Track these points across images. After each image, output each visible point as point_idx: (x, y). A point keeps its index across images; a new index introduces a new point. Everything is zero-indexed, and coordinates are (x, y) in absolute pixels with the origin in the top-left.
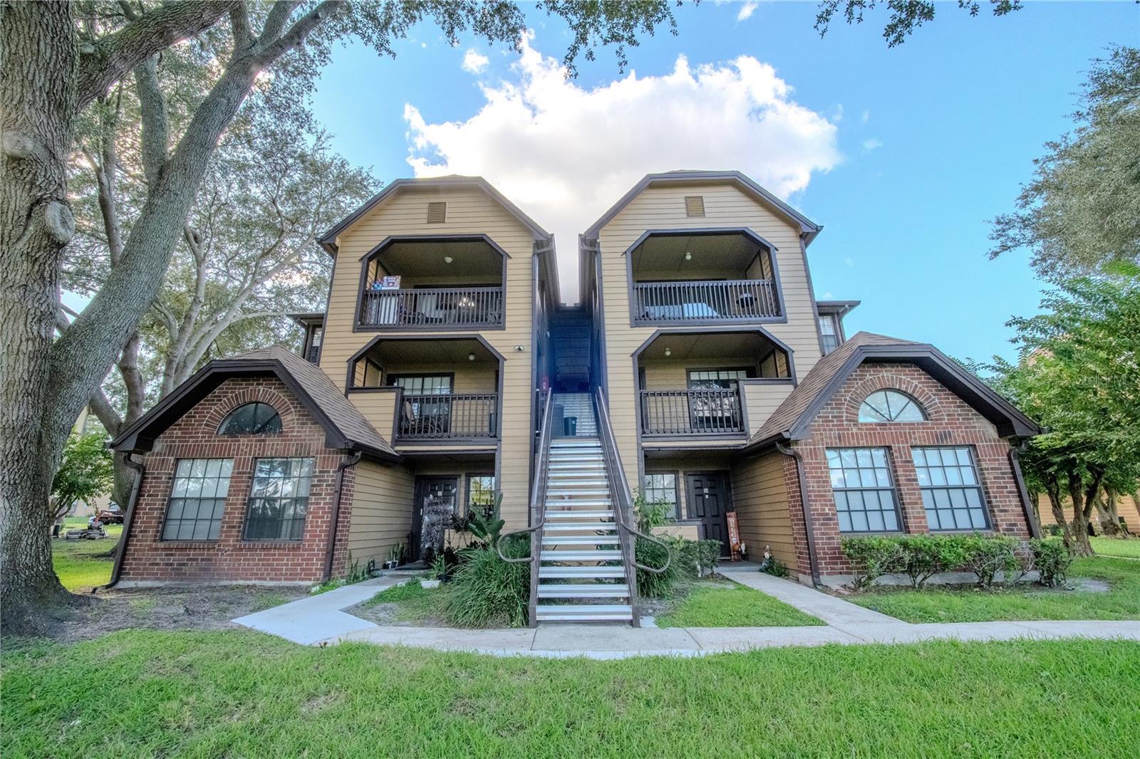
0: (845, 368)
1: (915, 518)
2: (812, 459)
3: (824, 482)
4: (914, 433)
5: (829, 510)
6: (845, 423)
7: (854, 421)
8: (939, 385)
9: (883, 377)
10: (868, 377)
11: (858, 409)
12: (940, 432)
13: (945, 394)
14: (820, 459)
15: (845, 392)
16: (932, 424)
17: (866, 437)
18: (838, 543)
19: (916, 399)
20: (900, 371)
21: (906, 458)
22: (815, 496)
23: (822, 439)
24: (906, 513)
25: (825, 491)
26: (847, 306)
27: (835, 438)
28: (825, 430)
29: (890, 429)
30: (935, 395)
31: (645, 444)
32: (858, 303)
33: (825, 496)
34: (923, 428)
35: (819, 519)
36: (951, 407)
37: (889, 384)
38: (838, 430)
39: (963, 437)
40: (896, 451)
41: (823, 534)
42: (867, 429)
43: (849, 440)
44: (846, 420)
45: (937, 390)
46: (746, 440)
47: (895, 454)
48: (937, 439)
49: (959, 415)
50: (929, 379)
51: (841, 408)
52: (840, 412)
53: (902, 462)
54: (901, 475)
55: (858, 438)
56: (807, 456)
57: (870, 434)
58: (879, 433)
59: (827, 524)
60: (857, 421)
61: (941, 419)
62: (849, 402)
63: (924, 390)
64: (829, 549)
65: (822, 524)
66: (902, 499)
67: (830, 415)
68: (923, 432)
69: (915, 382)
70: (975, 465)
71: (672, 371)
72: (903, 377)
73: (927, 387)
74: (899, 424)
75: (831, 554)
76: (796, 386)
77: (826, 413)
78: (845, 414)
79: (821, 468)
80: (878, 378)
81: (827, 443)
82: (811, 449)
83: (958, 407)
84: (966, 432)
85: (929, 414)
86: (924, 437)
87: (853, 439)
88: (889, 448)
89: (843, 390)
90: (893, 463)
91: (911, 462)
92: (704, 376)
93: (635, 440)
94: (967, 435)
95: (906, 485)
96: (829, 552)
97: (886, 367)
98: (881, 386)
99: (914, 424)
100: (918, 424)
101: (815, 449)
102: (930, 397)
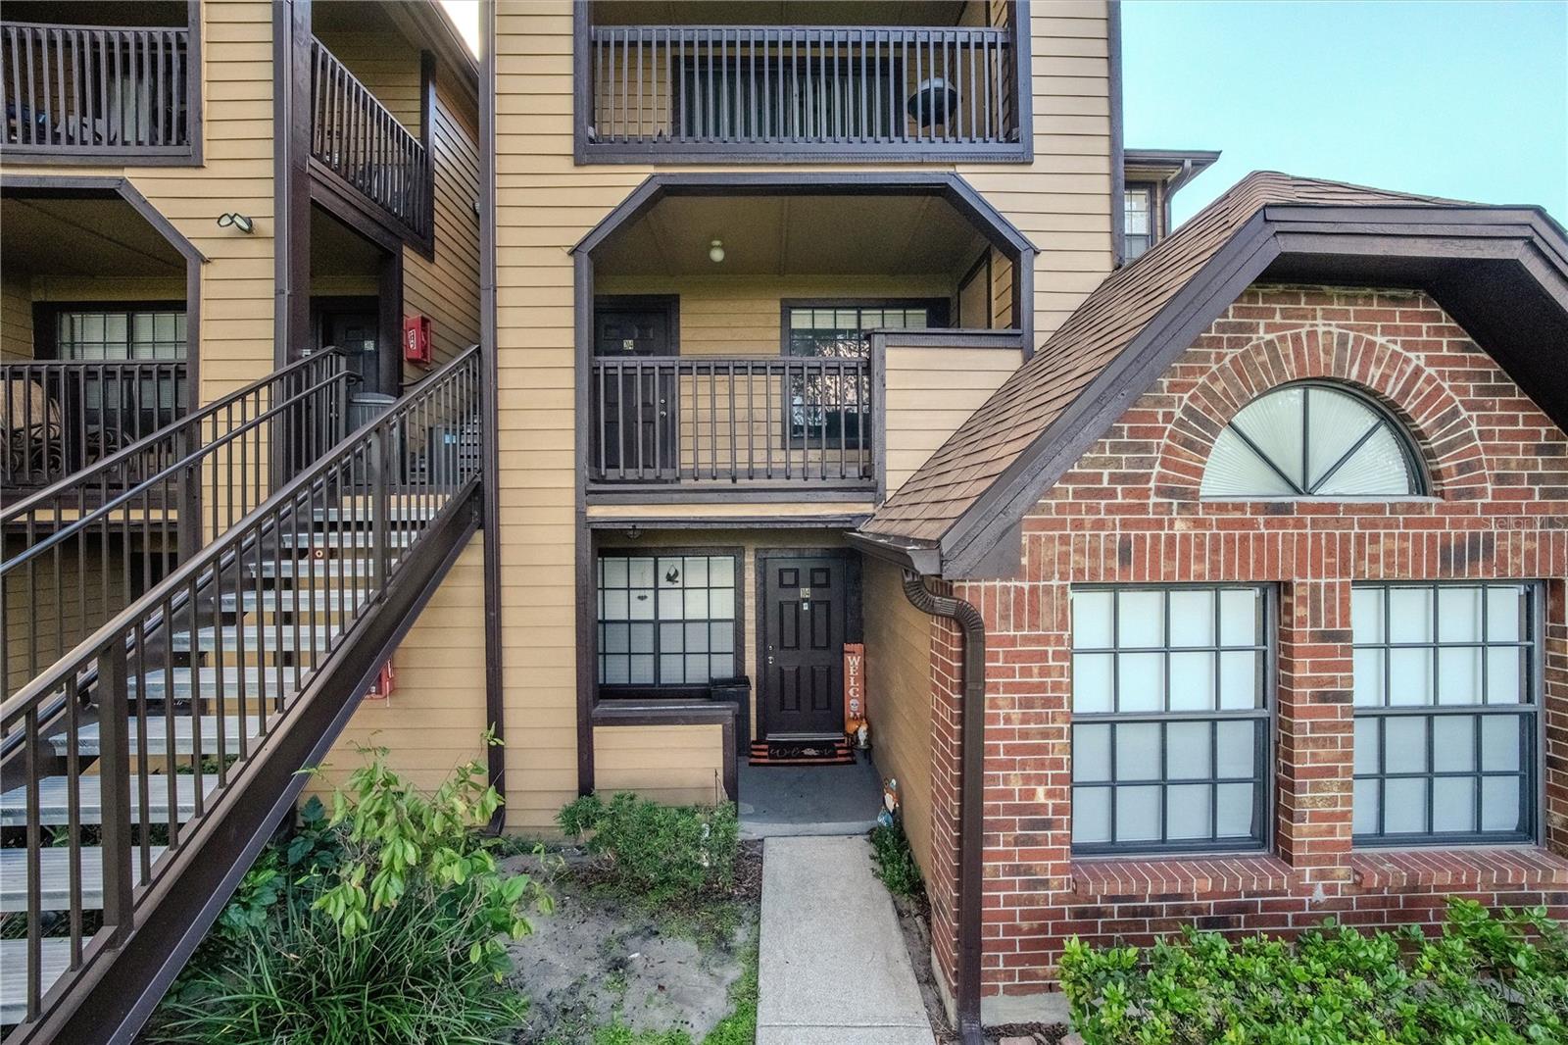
0: (1191, 299)
1: (1316, 817)
2: (1019, 626)
3: (1047, 703)
4: (1375, 539)
5: (1050, 794)
6: (1153, 499)
7: (1182, 493)
8: (1494, 369)
9: (1312, 335)
10: (1263, 335)
11: (1205, 451)
12: (1460, 538)
13: (1505, 406)
14: (1049, 619)
15: (1173, 387)
16: (1441, 509)
17: (1215, 550)
18: (1057, 900)
19: (1406, 418)
20: (1374, 316)
21: (1331, 622)
22: (1009, 750)
23: (1064, 558)
24: (1291, 801)
25: (1045, 735)
26: (1188, 163)
27: (1109, 553)
28: (1078, 525)
29: (1300, 524)
30: (1470, 406)
31: (596, 512)
32: (1215, 156)
33: (1041, 749)
34: (1408, 524)
35: (1010, 826)
36: (1514, 450)
37: (1326, 365)
38: (1125, 524)
39: (1530, 555)
40: (1302, 600)
41: (1015, 870)
42: (1223, 524)
43: (1155, 562)
44: (1160, 492)
45: (1480, 391)
46: (875, 502)
47: (1298, 611)
48: (1445, 560)
49: (1534, 479)
50: (1466, 347)
51: (1147, 448)
52: (1141, 462)
53: (1314, 637)
54: (1302, 682)
55: (1185, 556)
56: (1005, 617)
57: (1230, 540)
58: (1259, 538)
59: (1033, 841)
60: (1195, 494)
61: (1471, 493)
62: (1181, 424)
63: (1439, 390)
64: (1025, 916)
65: (1017, 841)
66: (1289, 756)
67: (1106, 472)
68: (1404, 537)
69: (1418, 358)
70: (1537, 644)
71: (744, 305)
72: (1380, 340)
73: (1453, 376)
74: (1333, 508)
75: (1031, 931)
76: (1029, 354)
77: (1093, 463)
78: (1157, 468)
79: (1043, 656)
80: (1297, 339)
81: (1080, 571)
82: (1020, 591)
83: (1540, 450)
84: (1544, 537)
85: (1437, 475)
86: (1403, 552)
87: (1170, 555)
88: (1284, 588)
89: (1166, 382)
90: (1286, 636)
91: (1346, 636)
92: (824, 320)
93: (569, 498)
94: (1544, 550)
95: (1309, 713)
96: (1025, 925)
97: (1329, 300)
98: (1301, 367)
99: (1379, 509)
100: (1393, 506)
101: (1033, 590)
102: (1455, 413)
